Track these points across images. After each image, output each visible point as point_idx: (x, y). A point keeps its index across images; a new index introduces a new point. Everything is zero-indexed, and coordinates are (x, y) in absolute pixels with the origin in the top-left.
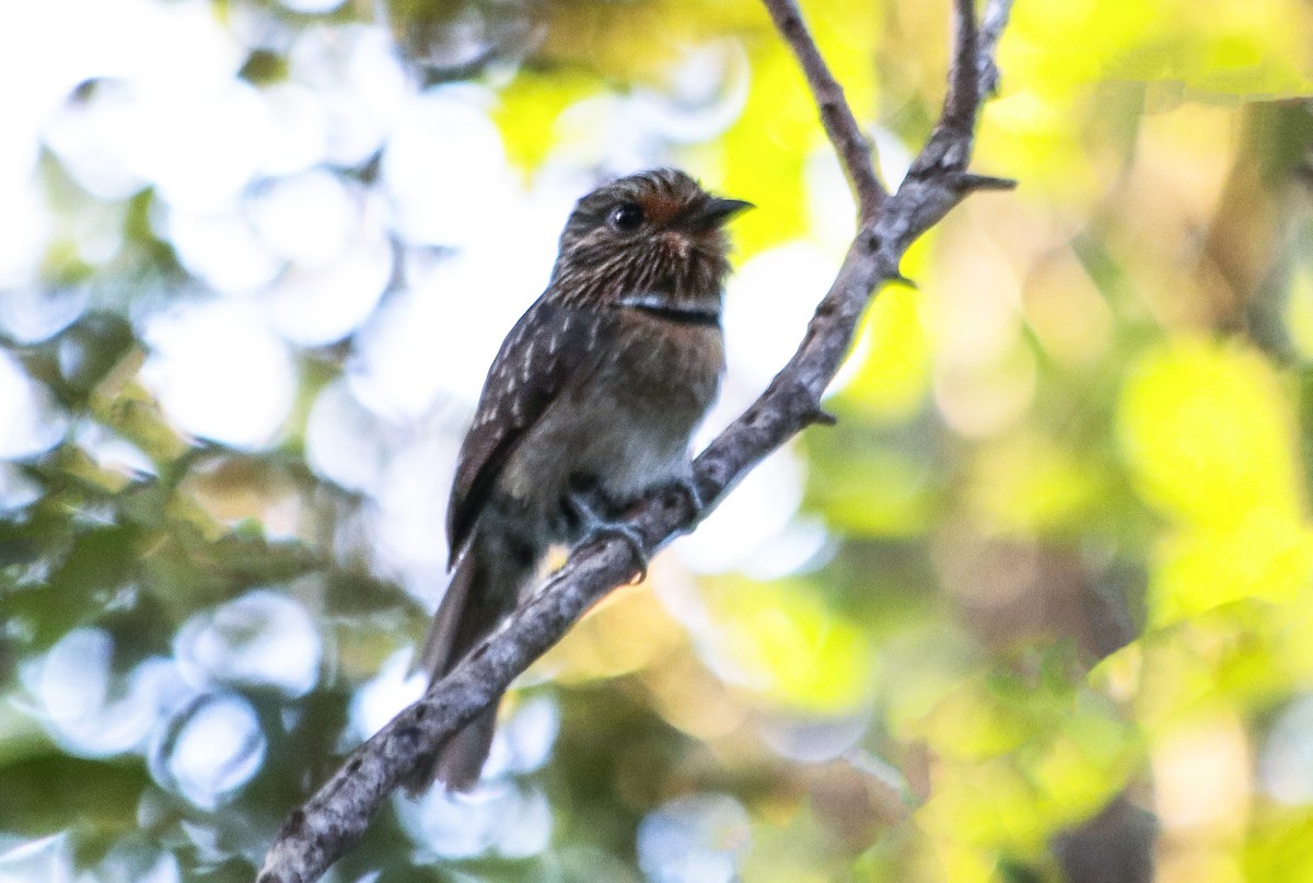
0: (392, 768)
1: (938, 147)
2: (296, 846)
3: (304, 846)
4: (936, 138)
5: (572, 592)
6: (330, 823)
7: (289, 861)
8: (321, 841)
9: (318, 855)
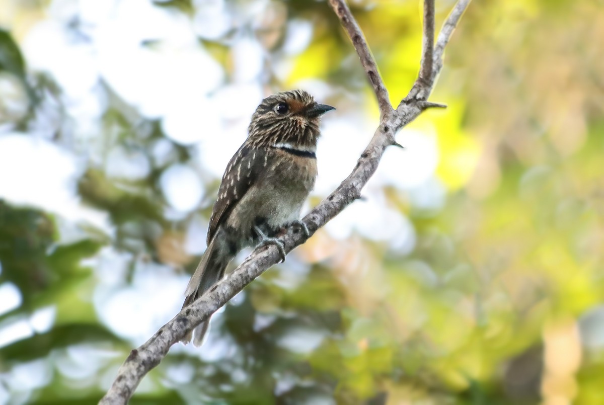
0: (175, 334)
1: (415, 91)
2: (133, 364)
3: (137, 365)
4: (414, 87)
5: (253, 266)
6: (148, 356)
7: (130, 370)
8: (144, 363)
9: (142, 368)
